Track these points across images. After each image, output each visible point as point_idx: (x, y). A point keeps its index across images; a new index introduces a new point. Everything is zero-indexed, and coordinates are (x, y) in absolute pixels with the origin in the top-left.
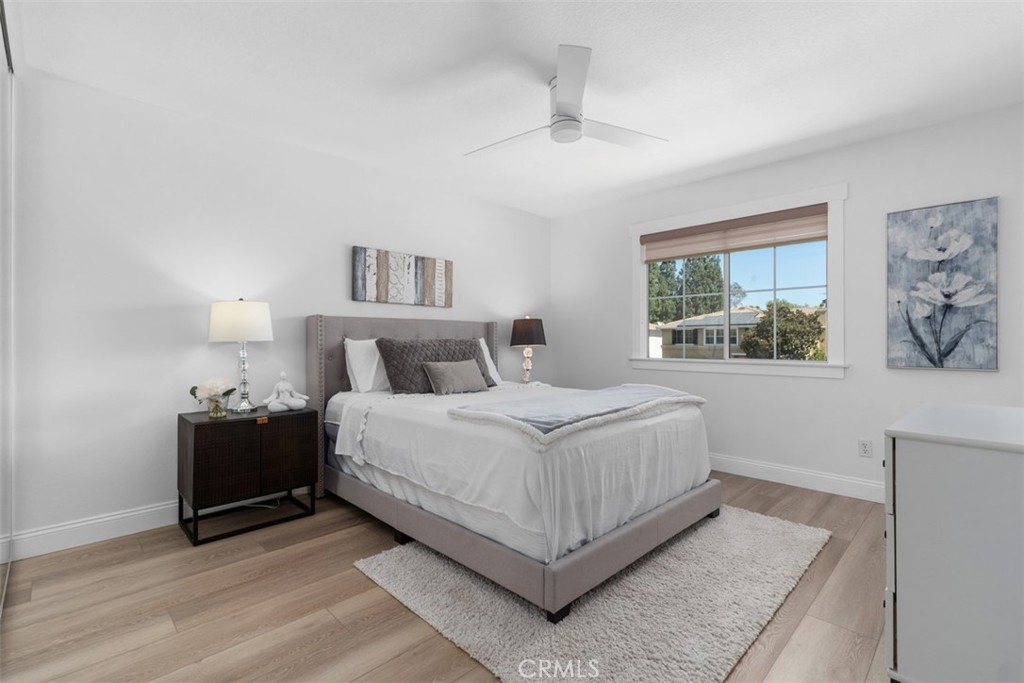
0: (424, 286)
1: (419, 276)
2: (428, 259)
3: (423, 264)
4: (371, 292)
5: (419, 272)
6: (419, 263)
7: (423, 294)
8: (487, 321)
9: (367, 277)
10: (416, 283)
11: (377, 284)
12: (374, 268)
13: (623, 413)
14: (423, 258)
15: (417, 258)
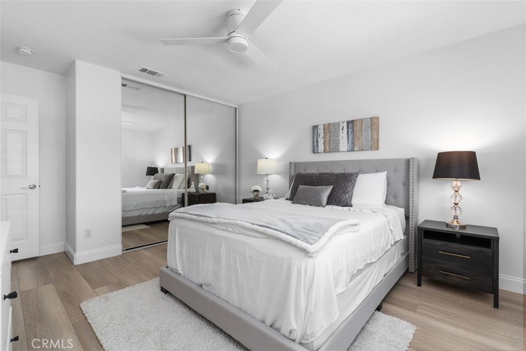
0: (353, 139)
1: (350, 133)
2: (356, 120)
3: (353, 125)
4: (321, 147)
5: (350, 130)
6: (350, 125)
7: (353, 144)
8: (409, 157)
9: (319, 140)
10: (348, 138)
11: (324, 143)
12: (322, 135)
13: (202, 218)
14: (353, 121)
15: (348, 123)
